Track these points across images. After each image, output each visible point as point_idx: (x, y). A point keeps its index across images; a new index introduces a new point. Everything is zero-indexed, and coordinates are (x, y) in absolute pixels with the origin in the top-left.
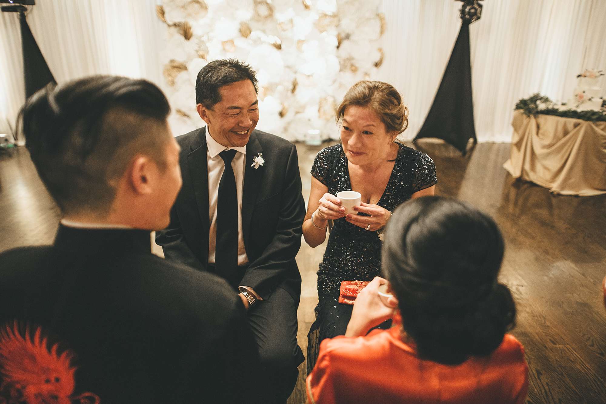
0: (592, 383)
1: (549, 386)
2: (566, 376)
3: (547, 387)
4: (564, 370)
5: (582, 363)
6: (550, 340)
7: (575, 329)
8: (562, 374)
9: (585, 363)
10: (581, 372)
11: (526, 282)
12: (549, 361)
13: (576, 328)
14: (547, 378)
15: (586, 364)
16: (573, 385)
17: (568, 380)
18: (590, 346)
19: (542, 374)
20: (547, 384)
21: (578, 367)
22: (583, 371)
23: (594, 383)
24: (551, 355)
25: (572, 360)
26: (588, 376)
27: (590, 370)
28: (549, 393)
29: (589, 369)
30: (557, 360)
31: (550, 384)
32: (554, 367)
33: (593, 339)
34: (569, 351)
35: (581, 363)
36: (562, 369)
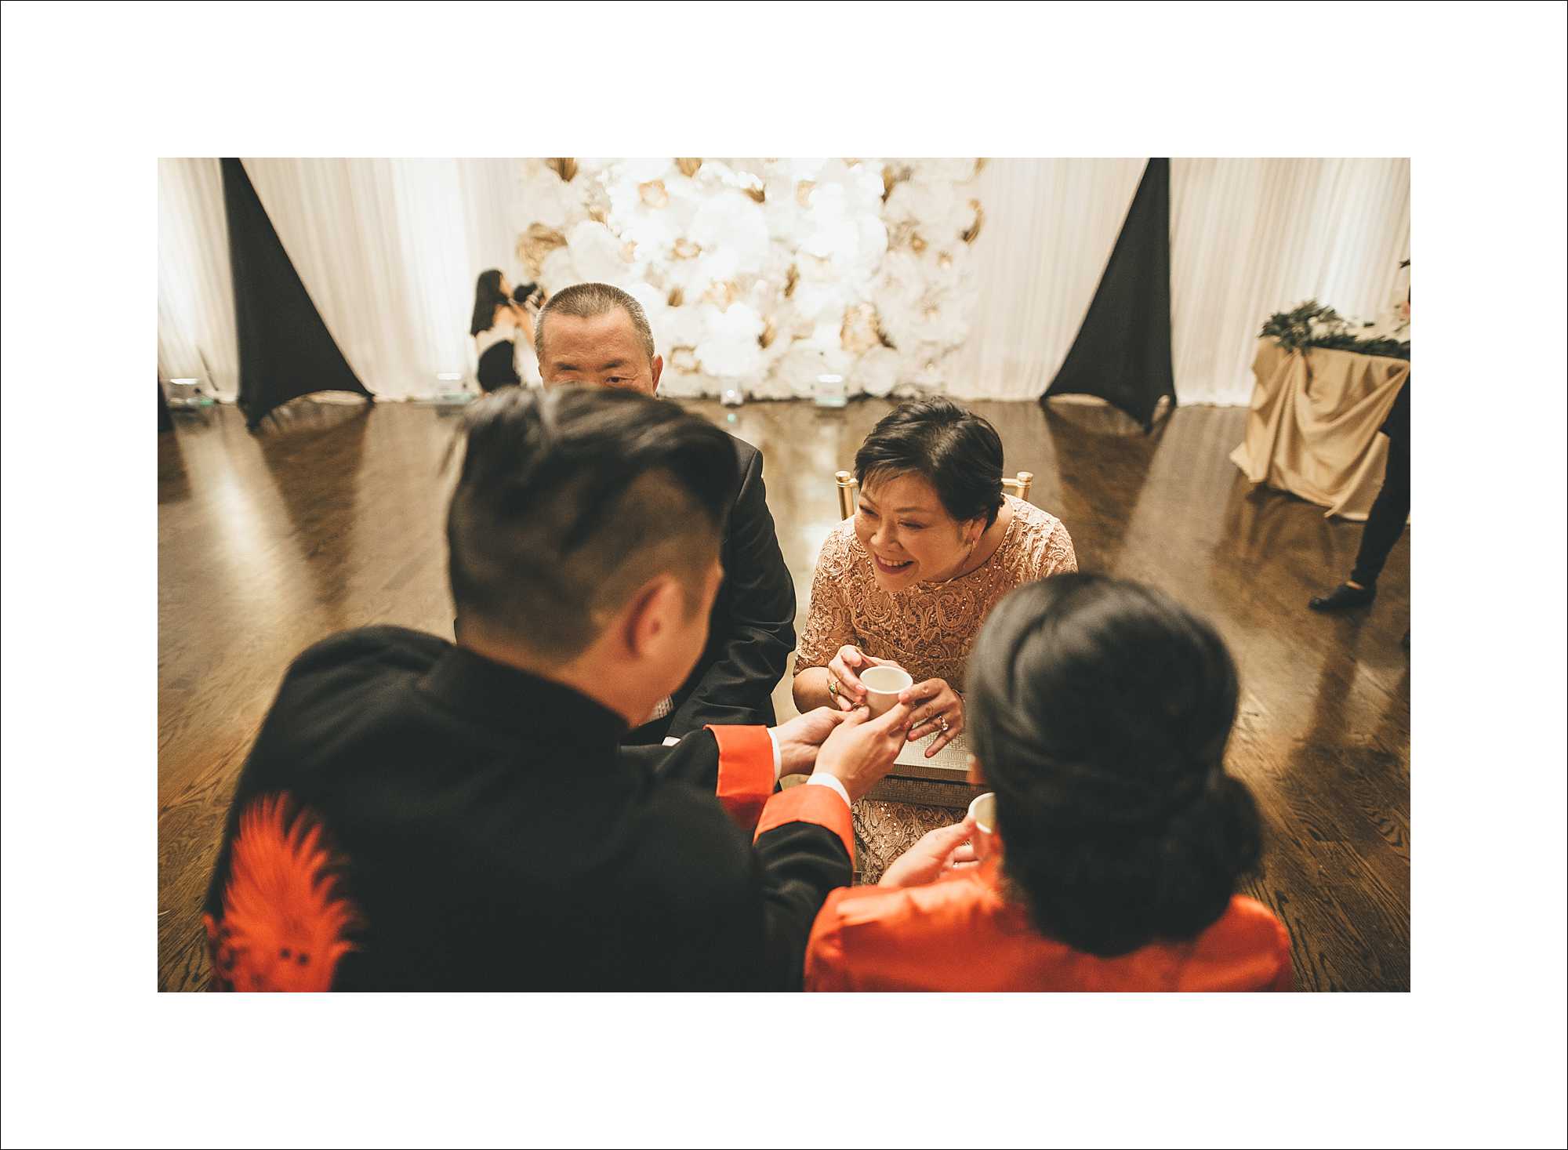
0: (1393, 924)
1: (1302, 926)
2: (1338, 907)
3: (1297, 928)
4: (1333, 893)
5: (1374, 880)
6: (1310, 831)
7: (1366, 809)
8: (1330, 903)
9: (1380, 880)
10: (1370, 898)
11: (1266, 708)
12: (1305, 874)
13: (1367, 807)
14: (1297, 909)
15: (1382, 882)
16: (1353, 925)
17: (1341, 914)
18: (1393, 844)
19: (1287, 902)
20: (1298, 921)
21: (1366, 888)
22: (1375, 897)
23: (1395, 921)
24: (1308, 861)
25: (1354, 873)
26: (1384, 906)
27: (1391, 895)
28: (1299, 941)
29: (1387, 892)
30: (1320, 873)
31: (1302, 920)
32: (1314, 887)
33: (1400, 830)
34: (1349, 855)
35: (1371, 881)
36: (1329, 890)
